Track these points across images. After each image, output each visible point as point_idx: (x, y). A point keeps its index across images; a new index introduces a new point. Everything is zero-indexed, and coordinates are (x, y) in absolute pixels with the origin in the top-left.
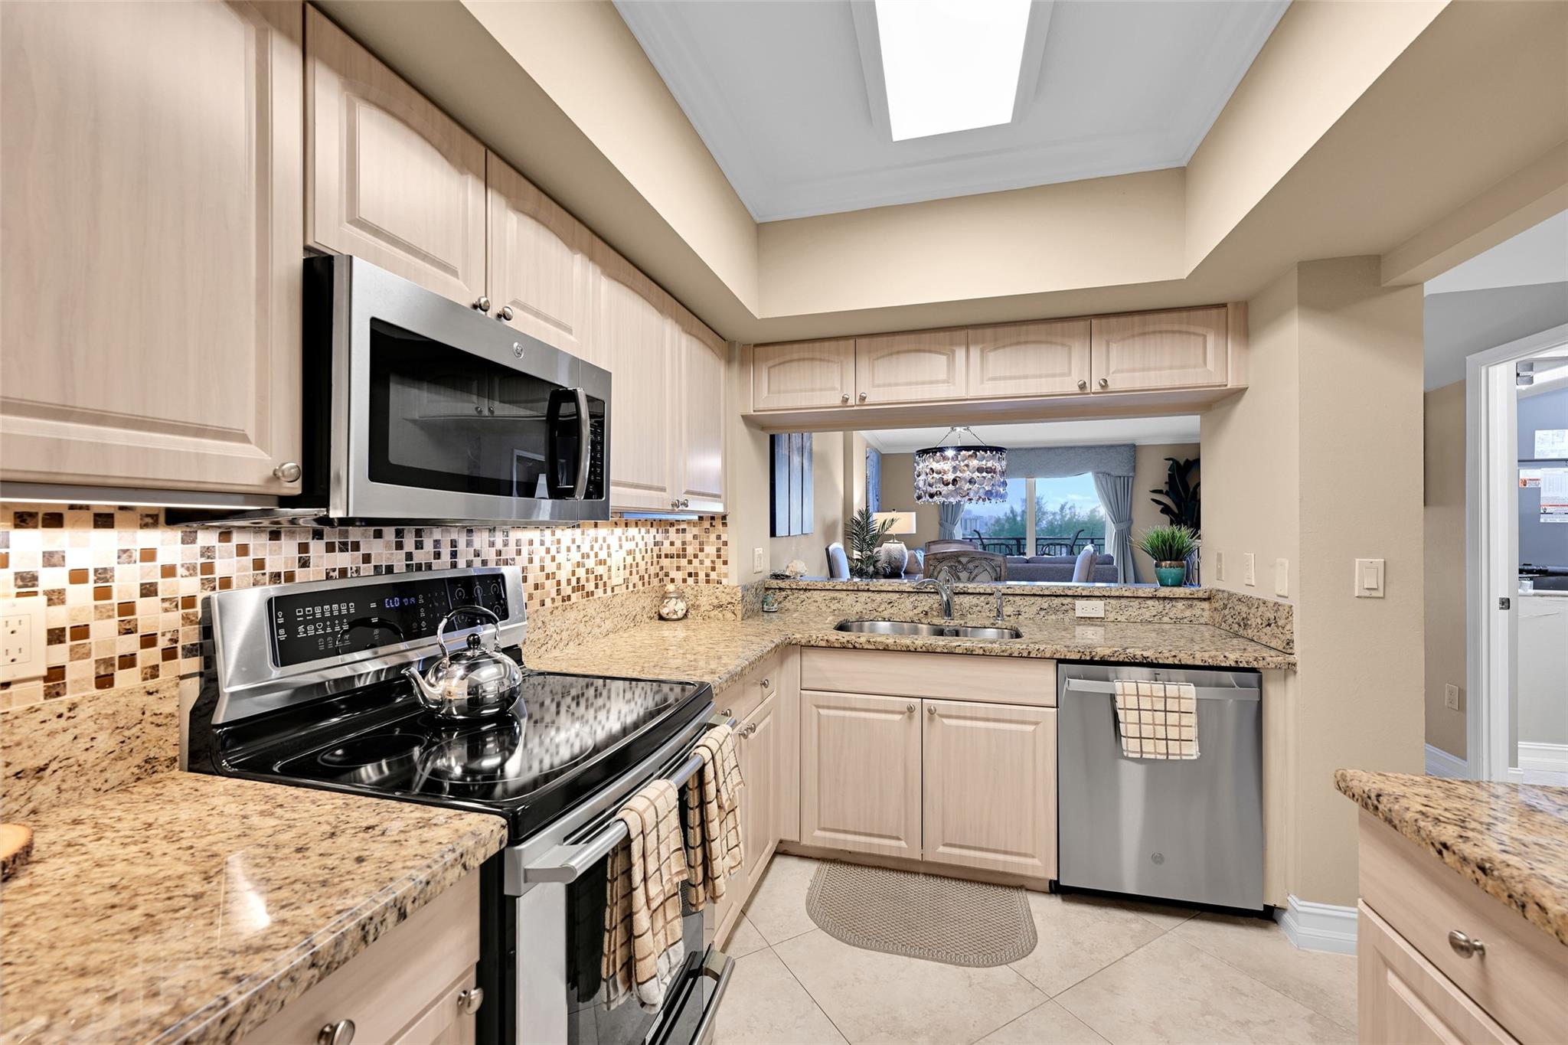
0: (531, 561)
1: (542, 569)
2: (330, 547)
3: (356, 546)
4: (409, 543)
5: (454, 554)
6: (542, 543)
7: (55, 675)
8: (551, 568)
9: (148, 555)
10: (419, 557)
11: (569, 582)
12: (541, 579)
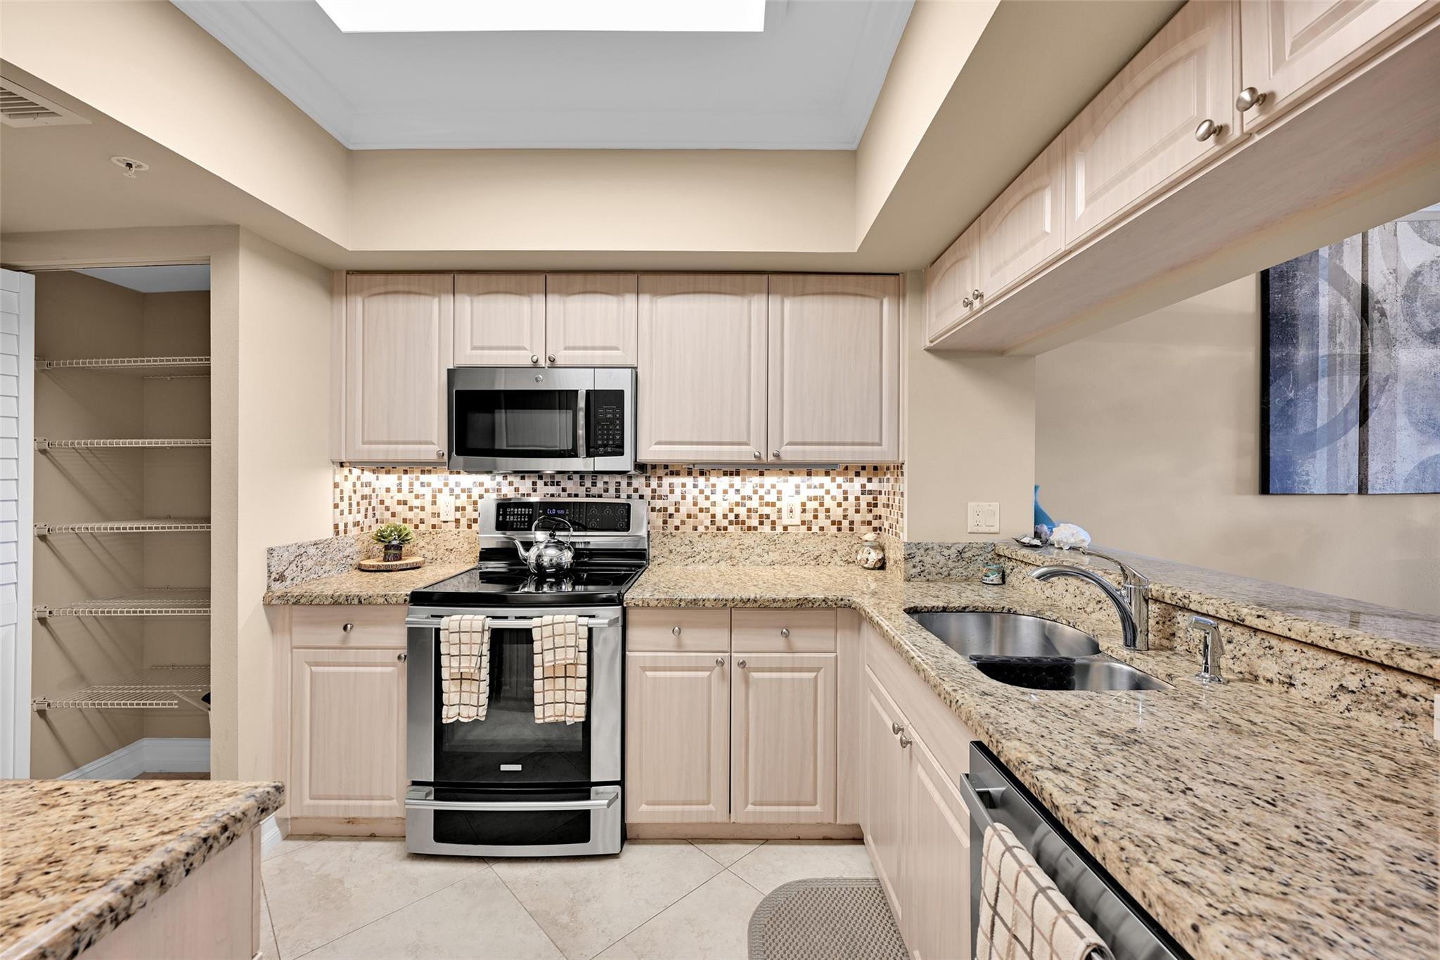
0: (684, 498)
1: (695, 504)
2: (546, 484)
3: (558, 484)
4: (588, 483)
5: (617, 491)
6: (695, 486)
7: (457, 521)
8: (704, 504)
9: (481, 484)
10: (594, 491)
11: (725, 516)
12: (695, 511)
